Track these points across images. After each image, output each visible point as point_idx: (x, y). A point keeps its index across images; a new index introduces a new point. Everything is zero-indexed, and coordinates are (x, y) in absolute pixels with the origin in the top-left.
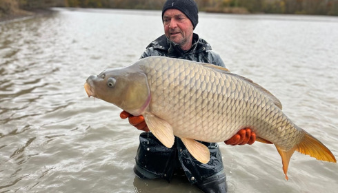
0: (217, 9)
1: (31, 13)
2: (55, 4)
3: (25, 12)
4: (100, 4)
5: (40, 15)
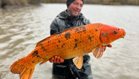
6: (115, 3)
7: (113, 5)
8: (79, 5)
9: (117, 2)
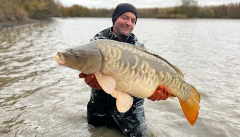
0: (165, 16)
1: (36, 21)
2: (53, 15)
3: (33, 20)
4: (83, 14)
5: (43, 22)
6: (177, 15)
7: (175, 18)
8: (130, 20)
9: (181, 13)
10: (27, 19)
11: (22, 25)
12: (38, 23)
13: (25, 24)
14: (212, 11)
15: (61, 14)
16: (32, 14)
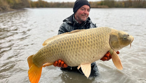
4: (45, 6)
9: (105, 5)
10: (9, 9)
11: (6, 12)
12: (16, 11)
13: (8, 12)
14: (123, 3)
15: (30, 6)
16: (12, 5)
